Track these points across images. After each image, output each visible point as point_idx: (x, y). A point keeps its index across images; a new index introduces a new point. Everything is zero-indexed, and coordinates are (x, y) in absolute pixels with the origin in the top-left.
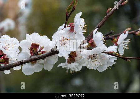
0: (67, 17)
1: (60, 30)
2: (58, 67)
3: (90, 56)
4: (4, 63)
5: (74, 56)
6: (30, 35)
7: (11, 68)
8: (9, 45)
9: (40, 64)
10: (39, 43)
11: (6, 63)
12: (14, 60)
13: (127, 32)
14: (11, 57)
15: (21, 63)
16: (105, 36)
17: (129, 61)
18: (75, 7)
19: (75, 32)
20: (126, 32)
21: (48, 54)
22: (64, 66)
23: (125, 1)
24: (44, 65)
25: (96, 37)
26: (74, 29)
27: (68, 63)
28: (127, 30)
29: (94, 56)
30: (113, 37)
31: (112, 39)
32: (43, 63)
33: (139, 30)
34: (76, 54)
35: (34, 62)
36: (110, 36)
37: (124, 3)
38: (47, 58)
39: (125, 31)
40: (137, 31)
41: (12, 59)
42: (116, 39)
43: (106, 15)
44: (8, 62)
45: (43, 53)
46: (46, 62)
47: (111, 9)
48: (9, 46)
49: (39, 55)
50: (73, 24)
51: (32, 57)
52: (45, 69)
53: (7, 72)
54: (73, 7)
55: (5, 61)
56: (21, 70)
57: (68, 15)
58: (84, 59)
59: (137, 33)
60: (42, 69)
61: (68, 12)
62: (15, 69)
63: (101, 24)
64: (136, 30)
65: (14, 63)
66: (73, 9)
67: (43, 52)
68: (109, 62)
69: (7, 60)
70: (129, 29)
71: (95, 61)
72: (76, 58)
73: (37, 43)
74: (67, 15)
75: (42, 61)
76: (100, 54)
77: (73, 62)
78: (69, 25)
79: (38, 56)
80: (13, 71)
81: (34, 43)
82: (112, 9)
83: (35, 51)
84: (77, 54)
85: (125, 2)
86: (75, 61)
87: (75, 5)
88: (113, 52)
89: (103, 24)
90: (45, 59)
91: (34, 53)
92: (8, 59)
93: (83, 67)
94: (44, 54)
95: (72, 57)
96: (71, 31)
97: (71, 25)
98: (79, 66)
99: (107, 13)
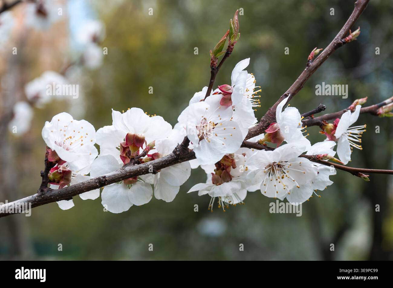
0: (213, 69)
1: (196, 102)
2: (189, 192)
3: (270, 166)
4: (58, 183)
5: (229, 167)
6: (122, 113)
7: (75, 195)
8: (71, 138)
9: (147, 185)
10: (144, 132)
11: (62, 182)
12: (83, 175)
13: (358, 108)
14: (76, 168)
15: (102, 183)
16: (305, 116)
17: (364, 178)
18: (233, 45)
19: (233, 107)
20: (354, 108)
21: (166, 161)
22: (203, 190)
23: (352, 32)
24: (156, 189)
25: (283, 119)
26: (230, 100)
27: (213, 183)
28: (357, 103)
29: (279, 166)
30: (322, 120)
31: (321, 125)
32: (152, 183)
33: (385, 104)
34: (233, 160)
35: (131, 179)
36: (317, 118)
37: (350, 36)
38: (162, 170)
39: (352, 105)
40: (381, 106)
41: (79, 173)
42: (330, 125)
43: (308, 65)
44: (68, 181)
45: (153, 159)
46: (162, 182)
47: (318, 50)
48: (73, 140)
49: (143, 162)
50: (229, 86)
51: (128, 169)
52: (158, 197)
53: (66, 205)
54: (229, 47)
55: (62, 178)
56: (99, 199)
57: (217, 66)
58: (255, 173)
59: (381, 111)
60: (151, 198)
61: (216, 58)
62: (84, 196)
63: (294, 89)
64: (379, 104)
65: (83, 184)
66: (228, 50)
67: (153, 157)
68: (316, 180)
69: (66, 175)
70: (363, 100)
71: (283, 178)
72: (232, 172)
73: (140, 135)
74: (212, 65)
75: (150, 178)
76: (294, 160)
77: (228, 182)
78: (218, 90)
79: (142, 165)
80: (79, 203)
81: (132, 133)
82: (321, 52)
83: (133, 154)
84: (236, 160)
85: (354, 33)
86: (231, 179)
87: (232, 41)
88: (325, 157)
89: (299, 88)
90: (159, 174)
91: (132, 159)
92: (69, 172)
93: (249, 193)
94: (157, 160)
95: (223, 169)
96: (222, 105)
97: (224, 89)
98: (240, 190)
99: (308, 61)
